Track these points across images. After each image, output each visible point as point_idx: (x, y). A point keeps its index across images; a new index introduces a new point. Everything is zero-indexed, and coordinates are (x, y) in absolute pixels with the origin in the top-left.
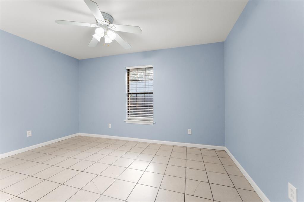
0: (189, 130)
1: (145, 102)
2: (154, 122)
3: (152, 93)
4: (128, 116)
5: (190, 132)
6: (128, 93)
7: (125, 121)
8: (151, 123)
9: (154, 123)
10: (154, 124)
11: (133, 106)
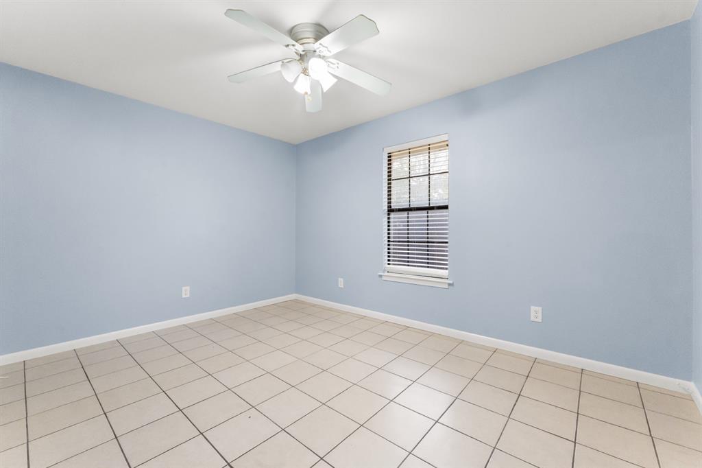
0: (533, 308)
1: (428, 229)
2: (451, 282)
3: (446, 207)
4: (389, 264)
5: (536, 313)
6: (389, 211)
7: (381, 276)
8: (443, 284)
9: (449, 284)
10: (451, 287)
11: (399, 242)
